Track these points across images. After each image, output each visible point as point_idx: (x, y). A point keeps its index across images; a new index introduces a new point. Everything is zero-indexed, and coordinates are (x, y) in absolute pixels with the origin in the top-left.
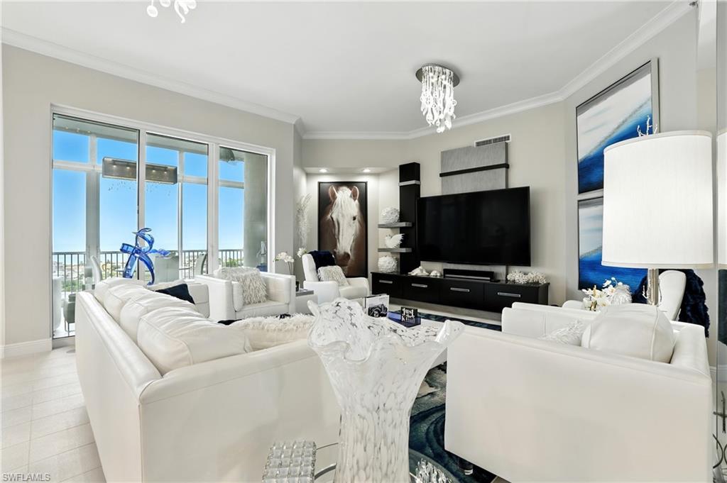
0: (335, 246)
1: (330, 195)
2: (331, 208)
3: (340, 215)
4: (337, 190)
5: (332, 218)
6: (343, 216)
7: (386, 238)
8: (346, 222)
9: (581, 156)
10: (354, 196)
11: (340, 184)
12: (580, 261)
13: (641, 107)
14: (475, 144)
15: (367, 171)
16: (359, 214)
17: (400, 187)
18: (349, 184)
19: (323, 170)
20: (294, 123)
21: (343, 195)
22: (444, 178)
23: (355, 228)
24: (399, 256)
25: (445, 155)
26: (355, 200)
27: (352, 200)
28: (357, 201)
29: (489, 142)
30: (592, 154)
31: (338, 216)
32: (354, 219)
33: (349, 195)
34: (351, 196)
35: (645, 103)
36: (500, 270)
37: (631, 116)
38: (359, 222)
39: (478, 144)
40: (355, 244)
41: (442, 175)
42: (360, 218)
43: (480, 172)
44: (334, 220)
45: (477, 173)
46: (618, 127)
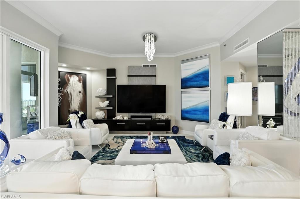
0: (69, 107)
1: (66, 79)
2: (67, 86)
3: (72, 90)
4: (70, 77)
5: (67, 92)
6: (74, 91)
7: (100, 102)
8: (75, 94)
9: (183, 77)
10: (80, 80)
11: (71, 74)
12: (182, 111)
13: (205, 67)
14: (142, 66)
15: (88, 69)
16: (83, 90)
17: (107, 79)
18: (77, 74)
19: (64, 65)
20: (59, 36)
21: (74, 80)
22: (129, 77)
23: (80, 97)
24: (106, 111)
25: (130, 68)
26: (80, 83)
27: (79, 83)
28: (81, 83)
29: (148, 66)
30: (187, 77)
31: (71, 91)
32: (80, 92)
33: (77, 80)
34: (78, 81)
35: (207, 66)
36: (153, 115)
37: (202, 68)
38: (82, 94)
39: (144, 66)
40: (80, 106)
41: (128, 76)
42: (83, 92)
43: (145, 77)
44: (69, 92)
45: (144, 77)
46: (197, 71)
